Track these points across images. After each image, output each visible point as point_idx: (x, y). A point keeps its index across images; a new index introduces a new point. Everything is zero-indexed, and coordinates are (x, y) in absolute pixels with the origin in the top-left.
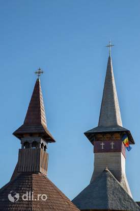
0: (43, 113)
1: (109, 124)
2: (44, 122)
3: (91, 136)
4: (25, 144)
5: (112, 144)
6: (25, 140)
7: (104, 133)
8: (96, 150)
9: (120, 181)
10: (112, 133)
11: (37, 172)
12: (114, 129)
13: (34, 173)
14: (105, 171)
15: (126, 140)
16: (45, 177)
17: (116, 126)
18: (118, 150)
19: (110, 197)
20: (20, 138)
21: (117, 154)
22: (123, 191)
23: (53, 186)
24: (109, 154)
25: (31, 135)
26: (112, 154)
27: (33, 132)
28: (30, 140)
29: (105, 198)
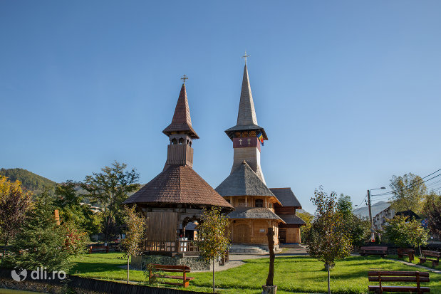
0: (188, 113)
1: (246, 123)
2: (189, 122)
3: (231, 134)
4: (173, 140)
5: (249, 140)
6: (173, 137)
7: (242, 131)
8: (235, 146)
9: (256, 171)
10: (249, 131)
11: (184, 164)
12: (250, 127)
13: (180, 165)
14: (243, 163)
15: (261, 137)
16: (190, 169)
17: (253, 124)
18: (254, 145)
19: (248, 185)
20: (168, 135)
21: (253, 148)
22: (258, 180)
23: (198, 176)
24: (246, 148)
25: (178, 132)
26: (249, 148)
27: (180, 130)
28: (178, 137)
29: (243, 186)
